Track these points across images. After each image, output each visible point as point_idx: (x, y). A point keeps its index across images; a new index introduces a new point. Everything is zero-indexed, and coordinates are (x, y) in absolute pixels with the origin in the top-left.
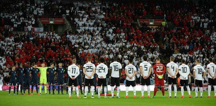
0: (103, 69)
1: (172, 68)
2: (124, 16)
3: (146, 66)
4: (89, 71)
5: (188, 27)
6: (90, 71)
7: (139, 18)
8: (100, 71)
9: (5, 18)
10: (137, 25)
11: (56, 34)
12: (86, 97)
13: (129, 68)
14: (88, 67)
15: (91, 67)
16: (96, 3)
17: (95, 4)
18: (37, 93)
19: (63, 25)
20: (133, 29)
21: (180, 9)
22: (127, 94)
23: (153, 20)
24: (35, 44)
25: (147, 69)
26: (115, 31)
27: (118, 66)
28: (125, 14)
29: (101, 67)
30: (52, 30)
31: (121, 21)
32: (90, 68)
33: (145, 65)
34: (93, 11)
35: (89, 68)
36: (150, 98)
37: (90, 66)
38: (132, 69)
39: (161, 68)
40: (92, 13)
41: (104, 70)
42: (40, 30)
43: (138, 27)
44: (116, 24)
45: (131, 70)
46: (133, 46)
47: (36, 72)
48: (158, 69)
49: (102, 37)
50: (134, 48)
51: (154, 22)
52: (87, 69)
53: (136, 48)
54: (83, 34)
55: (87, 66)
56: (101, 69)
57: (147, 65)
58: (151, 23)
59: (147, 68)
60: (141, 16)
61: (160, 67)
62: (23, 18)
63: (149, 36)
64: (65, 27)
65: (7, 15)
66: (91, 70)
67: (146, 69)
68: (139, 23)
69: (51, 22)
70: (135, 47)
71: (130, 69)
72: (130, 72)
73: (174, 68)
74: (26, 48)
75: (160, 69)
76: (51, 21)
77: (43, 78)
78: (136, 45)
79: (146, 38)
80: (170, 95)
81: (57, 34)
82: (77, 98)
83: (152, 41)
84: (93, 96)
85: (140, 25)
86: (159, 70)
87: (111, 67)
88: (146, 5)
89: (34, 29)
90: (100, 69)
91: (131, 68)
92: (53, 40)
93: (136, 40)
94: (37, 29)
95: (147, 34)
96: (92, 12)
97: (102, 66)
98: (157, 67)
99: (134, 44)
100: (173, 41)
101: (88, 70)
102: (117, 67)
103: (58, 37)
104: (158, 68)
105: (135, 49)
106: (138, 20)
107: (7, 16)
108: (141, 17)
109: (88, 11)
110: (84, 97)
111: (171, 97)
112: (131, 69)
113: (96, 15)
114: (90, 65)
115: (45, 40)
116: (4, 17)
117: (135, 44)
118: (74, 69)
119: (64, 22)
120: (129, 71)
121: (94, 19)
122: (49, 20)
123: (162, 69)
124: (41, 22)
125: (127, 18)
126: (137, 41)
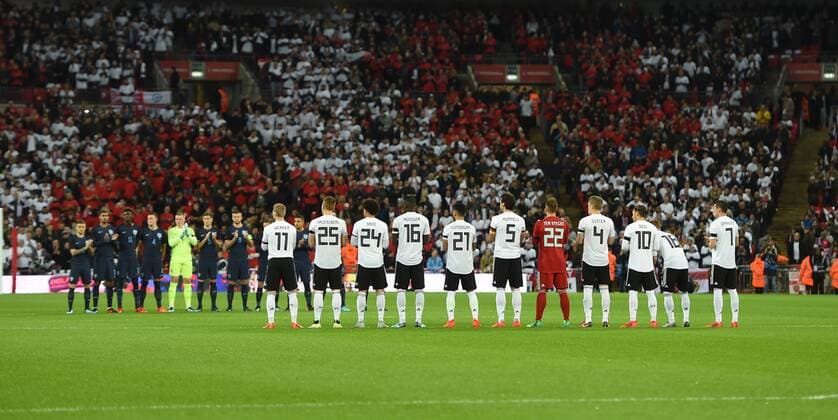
0: (373, 238)
1: (595, 234)
2: (426, 56)
3: (511, 229)
4: (326, 244)
5: (628, 90)
6: (331, 244)
7: (474, 62)
8: (365, 241)
9: (49, 61)
10: (468, 82)
11: (212, 112)
12: (318, 326)
13: (455, 234)
14: (323, 232)
15: (334, 232)
16: (338, 13)
17: (335, 17)
18: (159, 306)
19: (233, 83)
20: (452, 95)
21: (603, 33)
22: (453, 313)
23: (518, 67)
24: (145, 144)
25: (514, 237)
26: (397, 104)
27: (418, 226)
28: (430, 49)
29: (368, 230)
30: (200, 97)
31: (416, 72)
32: (331, 235)
33: (508, 226)
34: (327, 38)
35: (326, 235)
36: (525, 328)
37: (331, 229)
38: (465, 237)
39: (559, 233)
40: (325, 46)
41: (378, 238)
42: (161, 97)
43: (470, 90)
44: (400, 81)
45: (461, 240)
46: (456, 149)
47: (154, 242)
48: (551, 236)
49: (358, 122)
50: (457, 156)
51: (521, 73)
52: (320, 236)
53: (464, 156)
54: (298, 113)
55: (320, 229)
56: (368, 237)
57: (514, 226)
58: (512, 78)
59: (513, 233)
60: (479, 53)
61: (557, 230)
62: (106, 62)
63: (505, 120)
64: (241, 89)
65: (53, 50)
66: (334, 240)
67: (510, 237)
68: (473, 76)
69: (197, 74)
70: (461, 153)
71: (458, 237)
72: (458, 245)
73: (601, 235)
74: (115, 155)
75: (557, 237)
76: (196, 70)
77: (182, 261)
78: (464, 147)
79: (495, 125)
80: (588, 320)
81: (215, 113)
82: (292, 328)
83: (515, 134)
84: (338, 322)
85: (476, 84)
86: (551, 241)
87: (396, 230)
88: (495, 20)
89: (141, 95)
90: (365, 237)
91: (461, 234)
92: (202, 130)
93: (464, 131)
94: (150, 97)
95: (499, 111)
96: (327, 42)
97: (371, 228)
98: (546, 230)
99: (456, 144)
100: (581, 133)
101: (323, 239)
102: (415, 229)
103: (220, 122)
104: (549, 233)
105: (461, 158)
106: (470, 68)
107: (54, 55)
108: (479, 57)
109: (313, 39)
110: (314, 326)
111: (590, 325)
112: (461, 237)
113: (338, 51)
114: (328, 226)
115: (178, 129)
116: (43, 57)
117: (461, 144)
118: (283, 238)
119: (235, 75)
120: (455, 241)
121: (331, 65)
122: (188, 68)
123: (561, 237)
124: (164, 73)
125: (436, 61)
126: (468, 132)
